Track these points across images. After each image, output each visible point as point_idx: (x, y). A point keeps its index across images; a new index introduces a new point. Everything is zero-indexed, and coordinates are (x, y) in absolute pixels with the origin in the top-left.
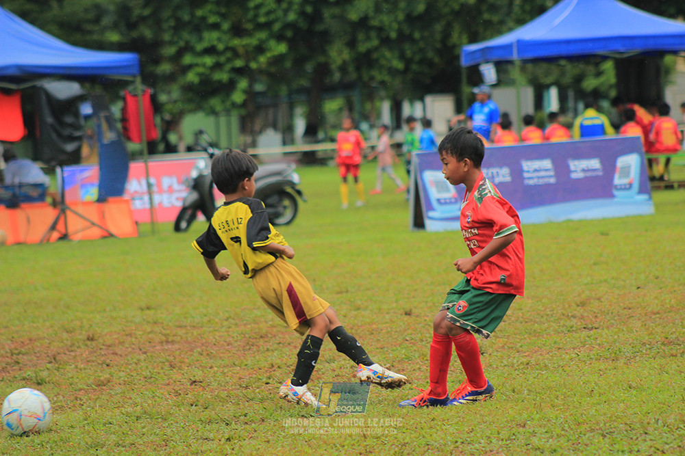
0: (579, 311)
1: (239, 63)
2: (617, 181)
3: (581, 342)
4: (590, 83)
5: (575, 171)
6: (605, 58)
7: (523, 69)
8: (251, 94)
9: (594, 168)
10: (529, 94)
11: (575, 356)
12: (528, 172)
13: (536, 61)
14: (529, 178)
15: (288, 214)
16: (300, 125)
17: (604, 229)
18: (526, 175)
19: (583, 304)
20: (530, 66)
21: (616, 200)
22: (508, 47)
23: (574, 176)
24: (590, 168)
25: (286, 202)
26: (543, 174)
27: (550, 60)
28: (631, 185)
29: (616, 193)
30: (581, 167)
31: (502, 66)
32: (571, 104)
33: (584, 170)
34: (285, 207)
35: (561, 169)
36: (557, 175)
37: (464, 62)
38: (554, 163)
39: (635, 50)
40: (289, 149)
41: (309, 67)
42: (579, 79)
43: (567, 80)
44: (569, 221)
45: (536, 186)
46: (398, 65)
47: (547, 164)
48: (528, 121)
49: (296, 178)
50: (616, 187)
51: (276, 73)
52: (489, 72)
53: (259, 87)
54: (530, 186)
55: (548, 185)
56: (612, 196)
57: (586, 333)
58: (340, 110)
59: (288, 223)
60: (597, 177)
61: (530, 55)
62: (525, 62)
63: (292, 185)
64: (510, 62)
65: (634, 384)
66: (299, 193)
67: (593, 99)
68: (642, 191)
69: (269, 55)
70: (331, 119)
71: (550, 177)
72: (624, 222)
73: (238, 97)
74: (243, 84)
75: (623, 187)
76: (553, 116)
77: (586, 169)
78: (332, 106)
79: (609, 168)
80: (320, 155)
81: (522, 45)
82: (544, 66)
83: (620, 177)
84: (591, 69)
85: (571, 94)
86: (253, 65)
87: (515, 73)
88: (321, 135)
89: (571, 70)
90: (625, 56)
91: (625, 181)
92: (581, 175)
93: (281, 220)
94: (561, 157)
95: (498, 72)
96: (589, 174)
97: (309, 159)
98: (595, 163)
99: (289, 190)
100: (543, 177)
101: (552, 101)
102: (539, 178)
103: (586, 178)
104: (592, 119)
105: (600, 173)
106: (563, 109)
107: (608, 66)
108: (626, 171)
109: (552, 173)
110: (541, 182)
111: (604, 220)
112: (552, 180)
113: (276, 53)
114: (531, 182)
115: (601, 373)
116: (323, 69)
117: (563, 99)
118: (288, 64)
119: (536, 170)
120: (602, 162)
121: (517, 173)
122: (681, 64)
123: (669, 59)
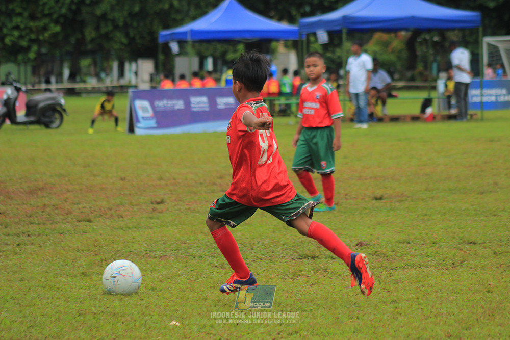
0: (219, 181)
1: (33, 36)
4: (230, 56)
5: (220, 105)
6: (239, 42)
7: (193, 46)
8: (39, 54)
9: (231, 103)
10: (196, 61)
12: (194, 104)
13: (201, 41)
15: (57, 122)
16: (66, 73)
18: (192, 106)
19: (221, 178)
20: (197, 45)
22: (185, 33)
23: (219, 107)
24: (229, 103)
25: (57, 115)
26: (202, 105)
27: (208, 41)
30: (223, 102)
31: (182, 43)
32: (219, 67)
33: (225, 104)
34: (56, 118)
35: (212, 103)
36: (210, 106)
37: (161, 41)
38: (209, 99)
39: (255, 38)
40: (60, 86)
41: (73, 40)
42: (224, 54)
43: (218, 54)
44: (216, 132)
45: (198, 112)
46: (125, 40)
47: (204, 99)
48: (195, 75)
49: (63, 102)
51: (54, 42)
52: (175, 47)
53: (44, 50)
54: (194, 112)
55: (204, 112)
58: (89, 66)
59: (58, 127)
60: (231, 108)
61: (197, 38)
62: (194, 42)
63: (60, 105)
64: (186, 42)
66: (64, 110)
69: (50, 32)
70: (84, 70)
71: (206, 107)
73: (32, 55)
74: (35, 48)
76: (209, 73)
78: (85, 63)
80: (77, 91)
81: (193, 32)
82: (205, 45)
84: (231, 48)
85: (219, 62)
86: (41, 38)
87: (189, 48)
88: (78, 79)
89: (220, 48)
90: (250, 41)
92: (223, 107)
93: (54, 125)
94: (212, 95)
95: (180, 47)
96: (228, 107)
97: (71, 92)
98: (231, 100)
99: (59, 108)
101: (209, 65)
103: (226, 108)
104: (230, 76)
106: (215, 70)
107: (241, 47)
109: (207, 105)
110: (201, 110)
112: (207, 109)
113: (54, 32)
114: (195, 110)
116: (81, 42)
117: (215, 64)
118: (60, 38)
119: (198, 103)
121: (188, 104)
122: (280, 48)
123: (274, 44)
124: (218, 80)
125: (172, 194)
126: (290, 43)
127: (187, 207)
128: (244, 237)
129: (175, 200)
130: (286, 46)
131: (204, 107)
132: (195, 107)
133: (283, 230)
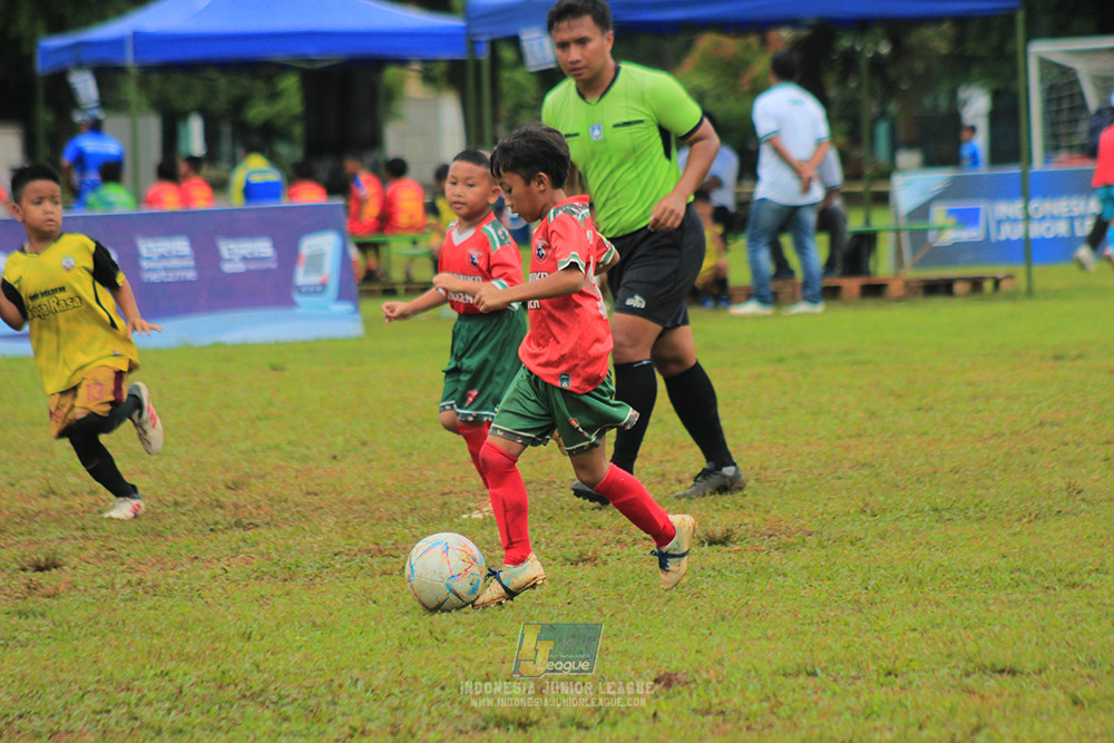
0: (231, 497)
2: (302, 277)
3: (232, 549)
4: (258, 112)
5: (230, 260)
6: (284, 68)
7: (143, 84)
9: (263, 255)
10: (152, 127)
11: (220, 572)
12: (149, 259)
13: (167, 68)
14: (150, 270)
17: (276, 361)
18: (145, 264)
19: (234, 486)
20: (155, 78)
21: (299, 311)
22: (116, 44)
23: (228, 268)
24: (256, 255)
26: (174, 263)
27: (189, 68)
28: (323, 285)
29: (298, 298)
30: (239, 253)
31: (107, 75)
32: (225, 146)
33: (245, 259)
35: (206, 255)
36: (199, 266)
37: (42, 66)
38: (193, 244)
39: (335, 56)
42: (239, 105)
43: (220, 103)
44: (218, 345)
45: (162, 284)
47: (181, 245)
50: (299, 289)
52: (85, 86)
54: (152, 284)
55: (183, 283)
56: (291, 303)
57: (238, 533)
60: (267, 271)
61: (153, 58)
62: (146, 70)
64: (121, 70)
65: (319, 621)
67: (262, 138)
68: (342, 296)
71: (188, 268)
72: (312, 348)
75: (312, 289)
77: (249, 256)
79: (288, 255)
81: (142, 40)
82: (180, 79)
83: (306, 272)
84: (260, 87)
85: (226, 130)
87: (130, 90)
89: (225, 87)
90: (318, 66)
91: (314, 279)
92: (239, 267)
94: (206, 233)
95: (101, 85)
96: (254, 266)
98: (263, 248)
100: (174, 269)
101: (194, 137)
102: (166, 269)
103: (248, 271)
104: (260, 172)
105: (273, 266)
106: (212, 155)
107: (290, 83)
108: (316, 262)
109: (191, 263)
110: (171, 277)
111: (279, 346)
112: (191, 275)
114: (154, 277)
115: (262, 600)
117: (211, 137)
119: (162, 257)
120: (276, 246)
121: (130, 260)
122: (412, 86)
123: (391, 74)
124: (220, 186)
125: (86, 538)
126: (440, 69)
127: (134, 578)
128: (310, 666)
129: (97, 556)
130: (428, 78)
131: (183, 269)
132: (155, 270)
133: (429, 642)
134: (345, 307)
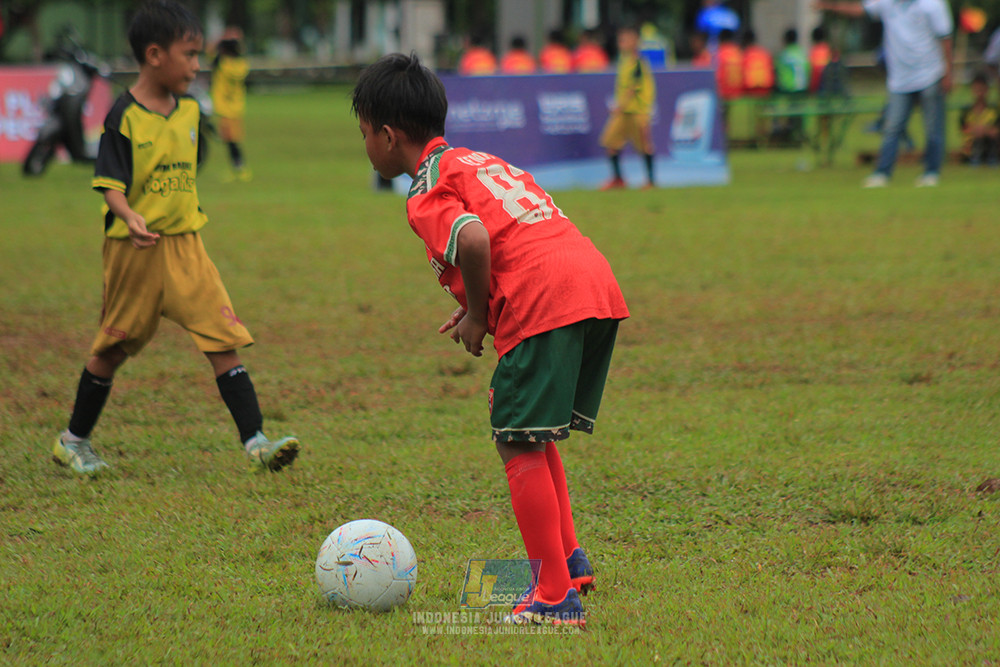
2: (679, 131)
12: (548, 115)
14: (547, 124)
18: (546, 120)
21: (675, 162)
26: (570, 119)
28: (695, 140)
29: (675, 152)
36: (591, 121)
38: (588, 101)
45: (559, 136)
47: (576, 103)
48: (555, 38)
50: (675, 143)
54: (549, 136)
55: (577, 136)
56: (668, 156)
58: (275, 12)
65: (690, 425)
68: (713, 148)
71: (582, 123)
72: (685, 193)
75: (687, 143)
76: (589, 33)
83: (683, 127)
85: (616, 4)
91: (689, 134)
101: (588, 12)
102: (563, 124)
106: (605, 24)
108: (691, 119)
110: (567, 130)
112: (584, 128)
114: (551, 130)
115: (643, 407)
119: (561, 114)
121: (533, 114)
128: (682, 463)
131: (577, 123)
132: (552, 124)
133: (784, 445)
134: (713, 159)
